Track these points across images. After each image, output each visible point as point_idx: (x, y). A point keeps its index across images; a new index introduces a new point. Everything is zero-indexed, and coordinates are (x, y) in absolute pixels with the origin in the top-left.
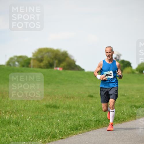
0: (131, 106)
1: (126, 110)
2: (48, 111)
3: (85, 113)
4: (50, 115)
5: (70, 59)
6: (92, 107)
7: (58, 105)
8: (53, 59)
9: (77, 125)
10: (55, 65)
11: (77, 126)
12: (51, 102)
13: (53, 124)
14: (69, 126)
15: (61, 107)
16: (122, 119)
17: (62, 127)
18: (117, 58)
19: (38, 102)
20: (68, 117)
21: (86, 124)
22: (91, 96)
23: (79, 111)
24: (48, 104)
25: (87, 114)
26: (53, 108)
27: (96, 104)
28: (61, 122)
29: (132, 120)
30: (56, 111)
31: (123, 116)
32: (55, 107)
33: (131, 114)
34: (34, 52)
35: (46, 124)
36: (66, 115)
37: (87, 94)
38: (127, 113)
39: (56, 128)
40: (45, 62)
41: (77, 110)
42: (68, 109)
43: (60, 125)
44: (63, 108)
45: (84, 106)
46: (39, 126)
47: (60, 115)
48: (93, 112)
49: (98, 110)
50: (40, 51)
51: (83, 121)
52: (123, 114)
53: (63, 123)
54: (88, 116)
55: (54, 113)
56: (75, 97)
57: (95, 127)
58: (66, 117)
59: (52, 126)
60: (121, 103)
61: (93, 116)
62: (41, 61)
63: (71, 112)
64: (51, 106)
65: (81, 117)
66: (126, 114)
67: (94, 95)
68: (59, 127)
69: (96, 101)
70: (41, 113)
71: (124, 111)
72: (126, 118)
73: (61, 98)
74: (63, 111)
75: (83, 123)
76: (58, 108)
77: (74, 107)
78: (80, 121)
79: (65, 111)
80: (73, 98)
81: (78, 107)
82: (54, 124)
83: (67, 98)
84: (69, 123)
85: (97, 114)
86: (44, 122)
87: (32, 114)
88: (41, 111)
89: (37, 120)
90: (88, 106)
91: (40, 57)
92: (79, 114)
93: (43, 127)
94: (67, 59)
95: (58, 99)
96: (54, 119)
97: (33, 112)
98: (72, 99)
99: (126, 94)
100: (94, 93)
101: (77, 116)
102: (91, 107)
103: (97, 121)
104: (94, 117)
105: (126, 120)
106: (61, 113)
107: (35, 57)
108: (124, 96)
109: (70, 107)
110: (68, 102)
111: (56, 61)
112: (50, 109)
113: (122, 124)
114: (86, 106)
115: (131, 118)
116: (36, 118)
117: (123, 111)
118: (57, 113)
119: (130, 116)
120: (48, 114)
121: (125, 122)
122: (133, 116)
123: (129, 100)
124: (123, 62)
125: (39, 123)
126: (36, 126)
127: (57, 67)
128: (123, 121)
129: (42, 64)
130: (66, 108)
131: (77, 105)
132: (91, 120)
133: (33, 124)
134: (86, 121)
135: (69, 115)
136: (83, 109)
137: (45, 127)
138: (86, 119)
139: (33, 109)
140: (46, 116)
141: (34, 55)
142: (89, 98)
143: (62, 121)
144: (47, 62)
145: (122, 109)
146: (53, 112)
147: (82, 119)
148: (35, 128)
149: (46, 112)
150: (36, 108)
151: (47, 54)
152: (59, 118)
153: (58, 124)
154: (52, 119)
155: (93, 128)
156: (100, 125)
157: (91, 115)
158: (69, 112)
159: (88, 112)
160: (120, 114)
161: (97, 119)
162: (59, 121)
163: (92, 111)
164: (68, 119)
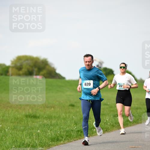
0: (114, 115)
1: (109, 120)
2: (27, 121)
3: (66, 123)
4: (30, 125)
5: (50, 66)
6: (74, 117)
7: (38, 115)
8: (32, 67)
9: (58, 135)
10: (35, 73)
11: (58, 137)
12: (31, 111)
13: (32, 135)
14: (50, 136)
15: (41, 117)
16: (105, 129)
17: (42, 137)
18: (100, 66)
19: (17, 112)
20: (48, 127)
21: (67, 134)
22: (73, 106)
23: (60, 121)
24: (27, 114)
25: (68, 124)
26: (33, 118)
27: (78, 114)
28: (41, 133)
29: (115, 130)
30: (36, 121)
31: (106, 126)
32: (35, 117)
33: (114, 124)
34: (12, 60)
35: (26, 135)
36: (47, 125)
37: (69, 104)
38: (110, 122)
39: (36, 139)
40: (24, 70)
41: (58, 120)
42: (49, 119)
43: (40, 135)
44: (44, 118)
45: (66, 115)
46: (18, 137)
47: (40, 125)
48: (75, 122)
49: (80, 120)
50: (19, 58)
51: (64, 132)
52: (106, 124)
53: (43, 134)
54: (69, 126)
55: (34, 124)
56: (56, 107)
57: (76, 137)
58: (46, 128)
59: (32, 137)
60: (104, 112)
61: (74, 126)
62: (20, 68)
63: (51, 122)
64: (31, 116)
65: (62, 127)
66: (109, 124)
67: (75, 104)
68: (40, 138)
69: (78, 110)
70: (20, 123)
71: (107, 121)
72: (109, 128)
73: (41, 107)
74: (43, 121)
75: (65, 133)
76: (39, 117)
77: (55, 117)
78: (61, 132)
79: (45, 121)
80: (53, 107)
81: (59, 117)
82: (34, 134)
83: (48, 107)
84: (50, 134)
85: (78, 124)
86: (24, 132)
87: (11, 124)
88: (20, 121)
89: (16, 131)
90: (69, 116)
91: (18, 64)
92: (60, 124)
93: (23, 138)
94: (47, 67)
95: (38, 109)
96: (34, 129)
97: (12, 122)
98: (52, 109)
99: (108, 103)
100: (76, 103)
101: (58, 126)
102: (72, 117)
103: (78, 131)
104: (76, 127)
105: (109, 130)
106: (41, 123)
107: (13, 65)
108: (107, 105)
109: (51, 117)
110: (48, 112)
111: (36, 69)
112: (29, 119)
113: (105, 134)
114: (67, 115)
115: (114, 128)
116: (15, 128)
117: (105, 121)
118: (37, 123)
119: (113, 126)
120: (27, 124)
121: (108, 132)
122: (116, 126)
123: (112, 109)
124: (105, 69)
125: (18, 133)
126: (16, 137)
127: (36, 75)
128: (106, 131)
129: (21, 72)
130: (46, 118)
131: (57, 115)
132: (73, 130)
133: (12, 135)
134: (67, 132)
135: (50, 125)
136: (64, 119)
137: (24, 138)
138: (68, 129)
139: (12, 120)
140: (25, 127)
141: (12, 62)
142: (70, 107)
143: (43, 131)
144: (26, 70)
145: (105, 118)
146: (33, 122)
147: (63, 129)
148: (14, 139)
149: (26, 122)
150: (15, 118)
151: (27, 62)
152: (40, 129)
153: (38, 135)
154: (31, 130)
155: (75, 139)
156: (82, 135)
157: (73, 125)
158: (49, 122)
159: (69, 122)
160: (103, 124)
161: (79, 129)
162: (39, 131)
163: (73, 121)
164: (49, 130)
